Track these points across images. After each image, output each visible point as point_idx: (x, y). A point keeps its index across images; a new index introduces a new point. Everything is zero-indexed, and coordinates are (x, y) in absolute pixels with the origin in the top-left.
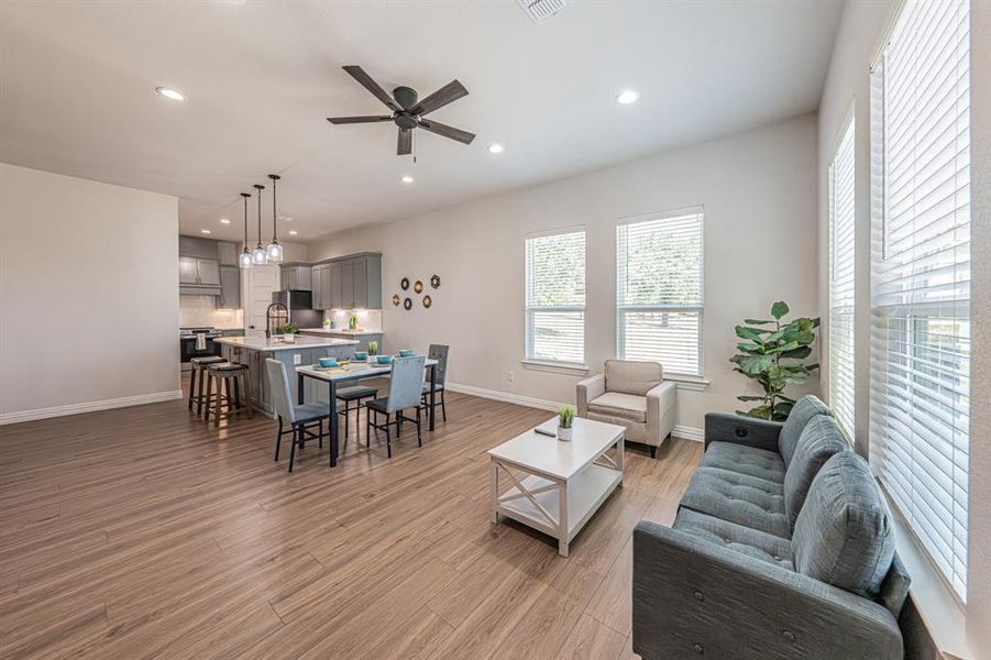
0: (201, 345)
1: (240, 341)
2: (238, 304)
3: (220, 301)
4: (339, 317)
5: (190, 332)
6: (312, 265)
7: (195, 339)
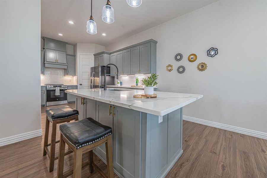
0: (58, 93)
1: (75, 91)
2: (74, 74)
3: (66, 72)
4: (125, 79)
5: (52, 86)
6: (110, 54)
7: (55, 90)
